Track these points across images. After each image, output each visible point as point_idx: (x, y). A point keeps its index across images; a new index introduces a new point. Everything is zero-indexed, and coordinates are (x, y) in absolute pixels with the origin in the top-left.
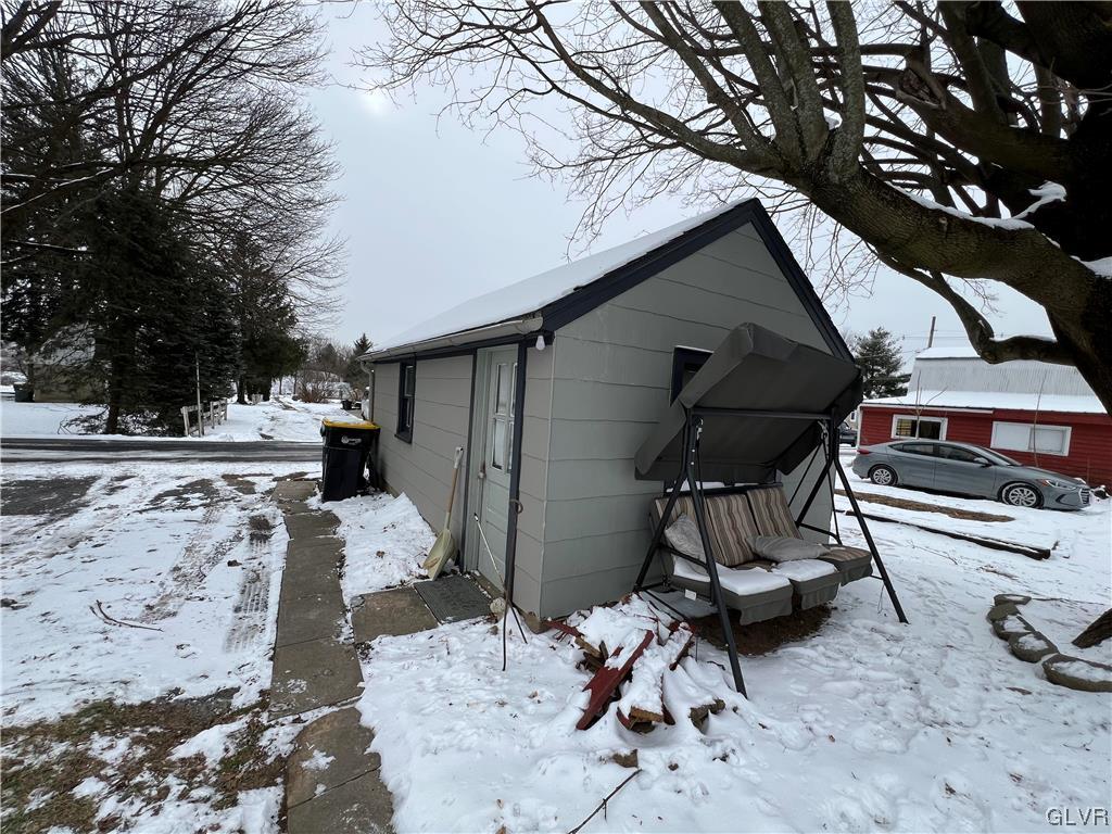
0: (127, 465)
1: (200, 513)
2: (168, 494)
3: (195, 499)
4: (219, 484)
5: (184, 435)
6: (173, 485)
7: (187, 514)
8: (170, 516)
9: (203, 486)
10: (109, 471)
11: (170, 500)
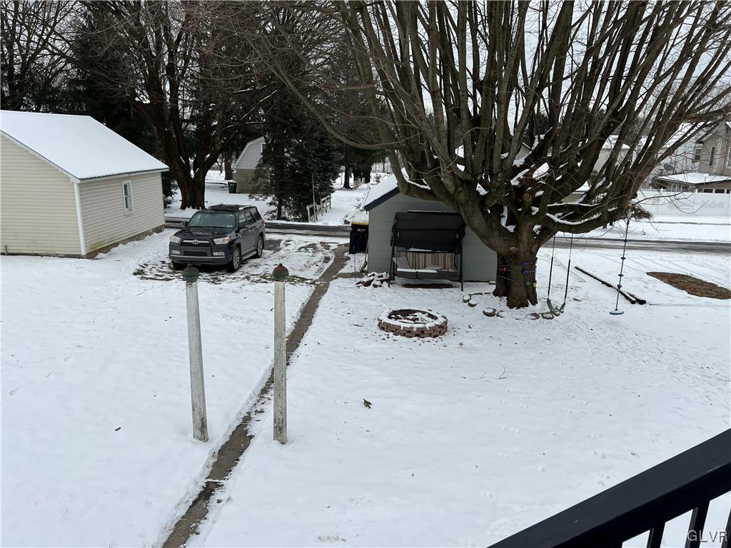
0: (289, 236)
1: (311, 254)
2: (303, 247)
3: (310, 250)
4: (319, 246)
5: (308, 221)
6: (304, 245)
7: (307, 254)
8: (303, 253)
9: (313, 246)
10: (284, 238)
11: (303, 249)
